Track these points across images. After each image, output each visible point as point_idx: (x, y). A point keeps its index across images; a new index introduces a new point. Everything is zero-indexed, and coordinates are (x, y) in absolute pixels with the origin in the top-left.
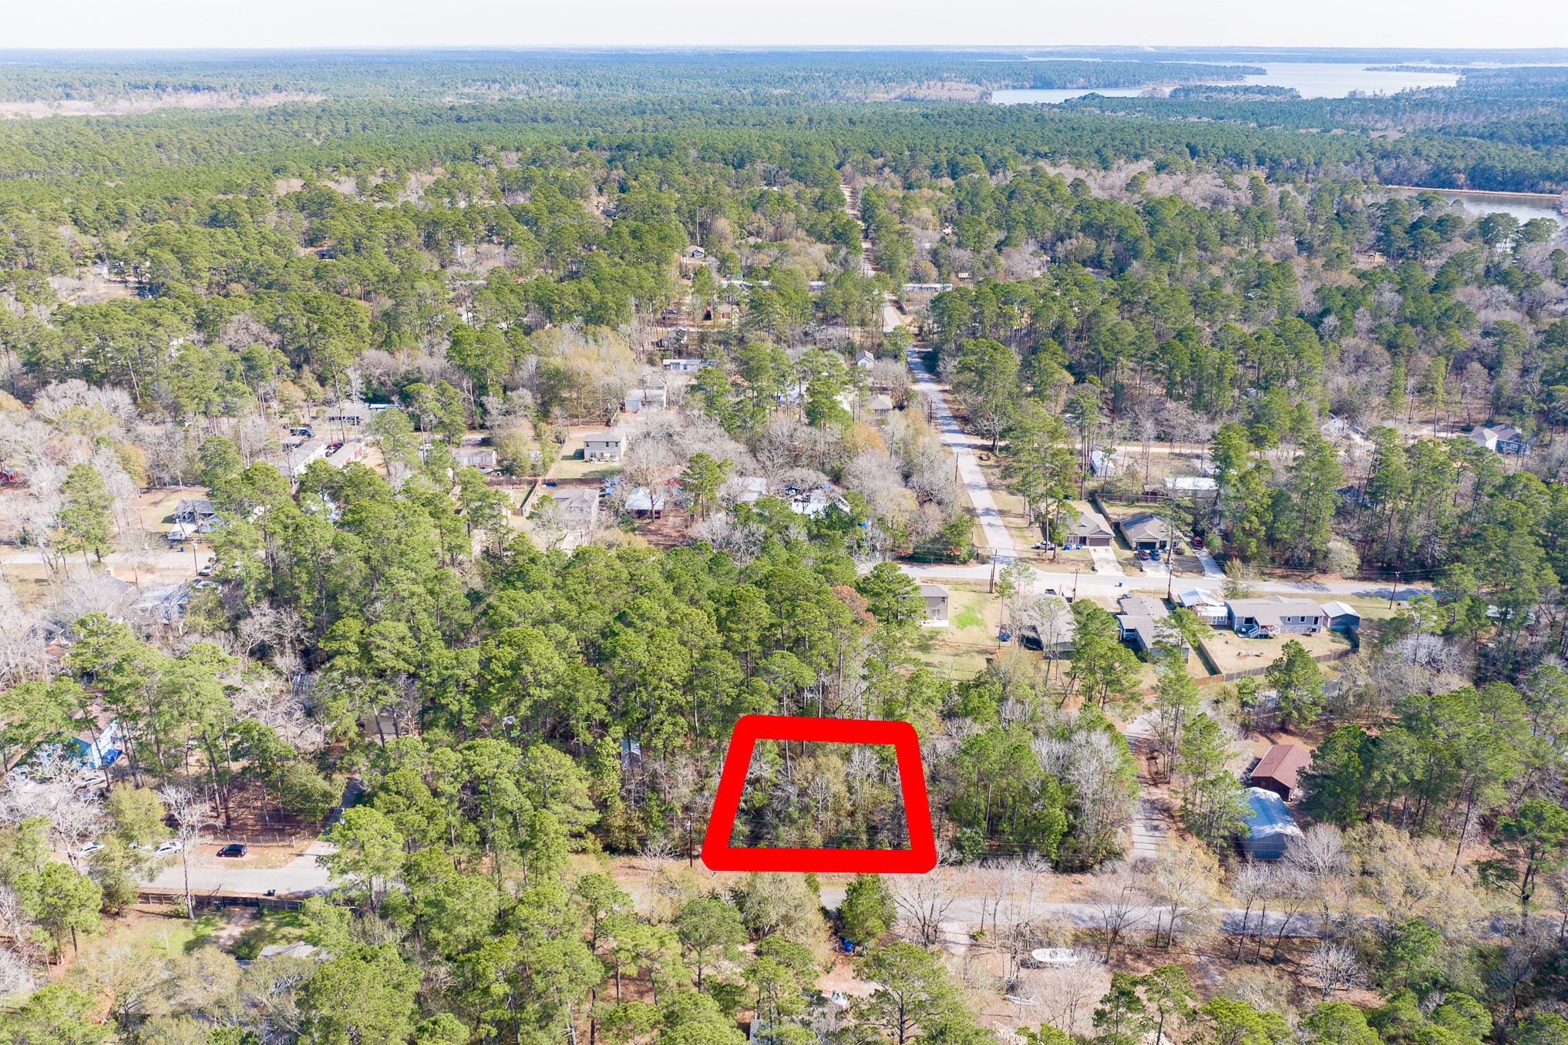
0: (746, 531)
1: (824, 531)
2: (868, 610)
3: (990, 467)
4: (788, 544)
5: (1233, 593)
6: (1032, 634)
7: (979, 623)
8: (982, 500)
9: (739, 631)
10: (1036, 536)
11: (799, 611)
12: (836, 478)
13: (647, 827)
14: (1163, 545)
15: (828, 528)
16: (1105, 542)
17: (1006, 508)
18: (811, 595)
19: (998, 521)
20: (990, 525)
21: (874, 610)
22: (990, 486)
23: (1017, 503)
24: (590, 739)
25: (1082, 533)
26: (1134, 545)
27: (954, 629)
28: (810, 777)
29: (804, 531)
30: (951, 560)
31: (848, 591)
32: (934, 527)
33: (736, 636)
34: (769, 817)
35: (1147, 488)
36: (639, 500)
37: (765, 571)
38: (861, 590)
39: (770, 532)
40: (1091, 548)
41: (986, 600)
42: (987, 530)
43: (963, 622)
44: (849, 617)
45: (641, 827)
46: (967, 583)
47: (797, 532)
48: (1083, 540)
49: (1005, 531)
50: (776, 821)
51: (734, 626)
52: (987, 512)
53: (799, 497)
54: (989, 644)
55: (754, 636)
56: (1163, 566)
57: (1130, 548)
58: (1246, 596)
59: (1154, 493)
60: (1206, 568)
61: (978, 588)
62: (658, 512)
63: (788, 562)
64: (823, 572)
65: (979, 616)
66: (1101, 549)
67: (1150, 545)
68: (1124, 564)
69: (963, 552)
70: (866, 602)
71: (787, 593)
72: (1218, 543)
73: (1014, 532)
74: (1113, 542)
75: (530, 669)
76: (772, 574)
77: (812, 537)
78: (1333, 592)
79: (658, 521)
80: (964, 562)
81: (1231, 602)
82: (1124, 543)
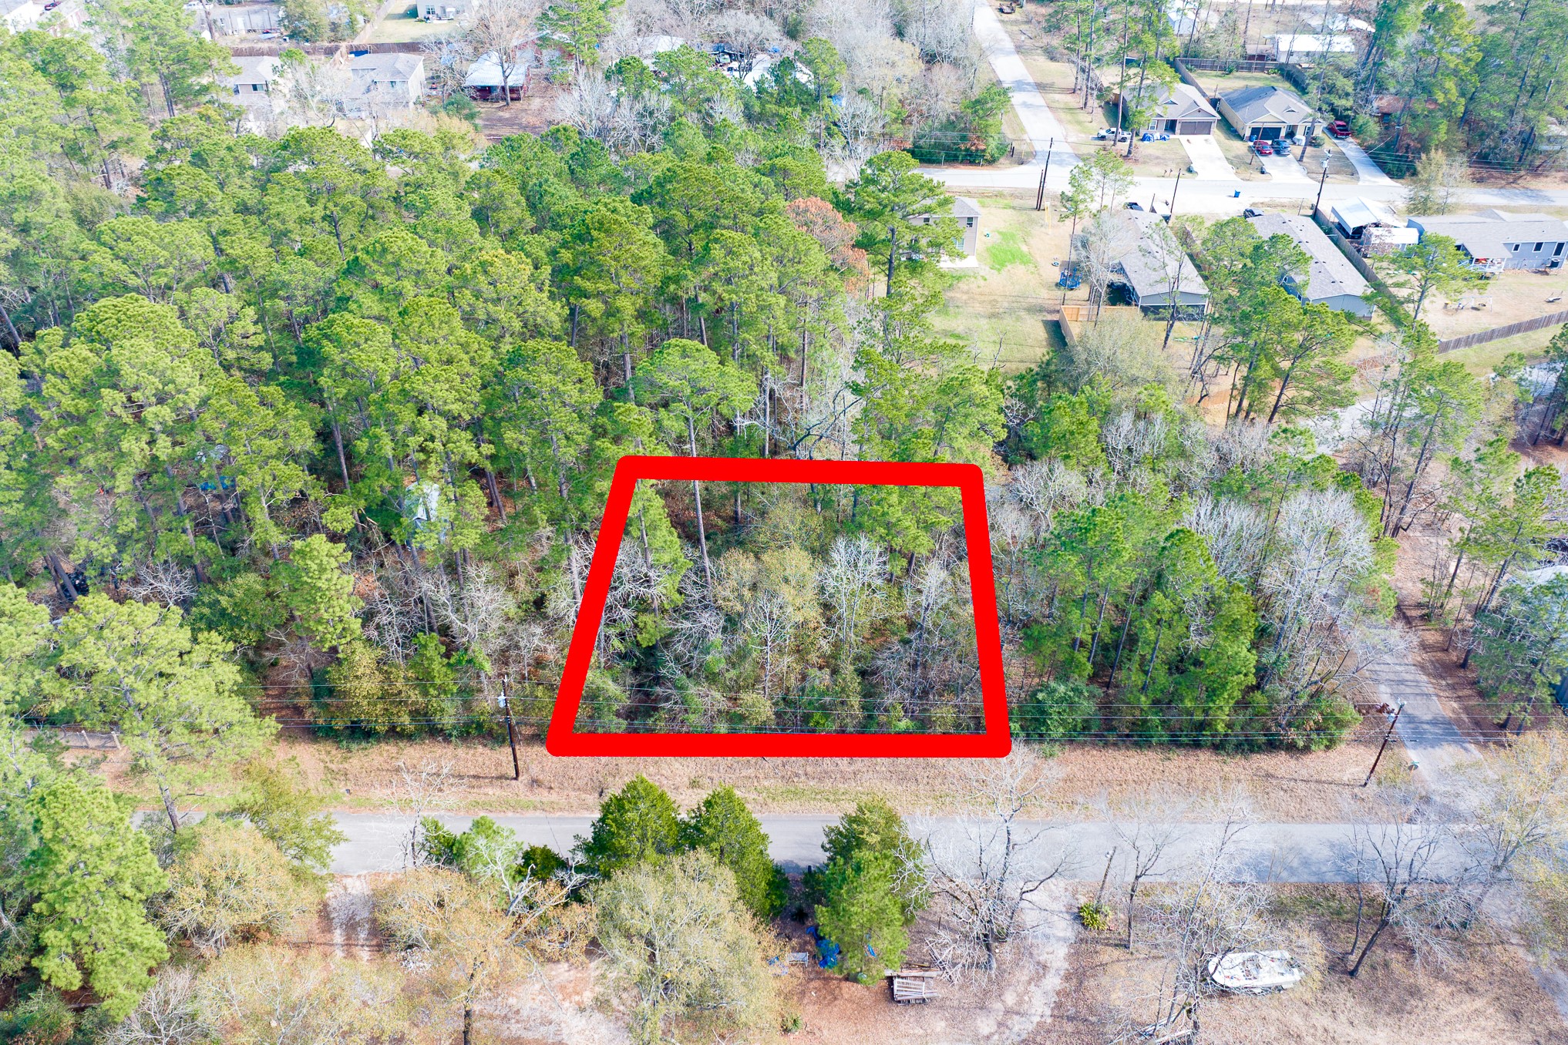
0: (639, 107)
1: (771, 107)
2: (857, 245)
3: (1016, 22)
4: (710, 131)
5: (1420, 207)
6: (1117, 279)
7: (1025, 260)
8: (1009, 68)
9: (599, 295)
10: (1099, 122)
11: (717, 252)
12: (792, 32)
13: (425, 693)
14: (1291, 134)
15: (779, 102)
16: (1202, 128)
17: (1046, 80)
18: (745, 218)
19: (1037, 99)
20: (1025, 105)
21: (866, 243)
22: (1019, 49)
23: (1064, 73)
24: (276, 537)
25: (1171, 114)
26: (1248, 133)
27: (985, 271)
28: (747, 594)
29: (737, 108)
30: (972, 158)
31: (819, 207)
32: (946, 105)
33: (594, 307)
34: (669, 668)
35: (1251, 49)
36: (487, 72)
37: (658, 171)
38: (845, 207)
39: (681, 108)
40: (1184, 138)
41: (1032, 221)
42: (1023, 114)
43: (1000, 258)
44: (818, 259)
45: (415, 696)
46: (999, 195)
47: (728, 111)
48: (1171, 126)
49: (1050, 114)
50: (680, 676)
51: (588, 285)
52: (1020, 86)
53: (735, 65)
54: (1048, 296)
55: (627, 305)
56: (1295, 165)
57: (1241, 138)
58: (1442, 210)
59: (1261, 57)
60: (1360, 169)
61: (1017, 202)
62: (513, 90)
63: (710, 159)
64: (771, 172)
65: (1024, 248)
66: (1198, 139)
67: (1272, 133)
68: (1236, 162)
69: (991, 147)
70: (850, 229)
71: (700, 216)
72: (1374, 128)
73: (1063, 115)
74: (1214, 128)
75: (121, 397)
76: (670, 177)
77: (750, 117)
78: (1559, 203)
79: (517, 105)
80: (992, 162)
81: (1420, 220)
82: (1230, 130)
